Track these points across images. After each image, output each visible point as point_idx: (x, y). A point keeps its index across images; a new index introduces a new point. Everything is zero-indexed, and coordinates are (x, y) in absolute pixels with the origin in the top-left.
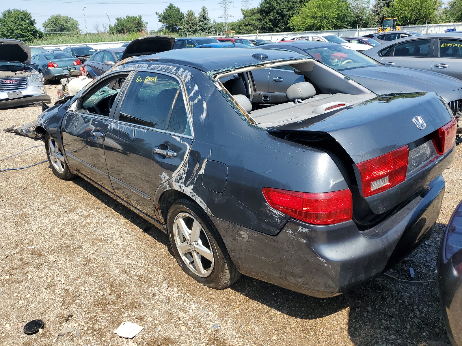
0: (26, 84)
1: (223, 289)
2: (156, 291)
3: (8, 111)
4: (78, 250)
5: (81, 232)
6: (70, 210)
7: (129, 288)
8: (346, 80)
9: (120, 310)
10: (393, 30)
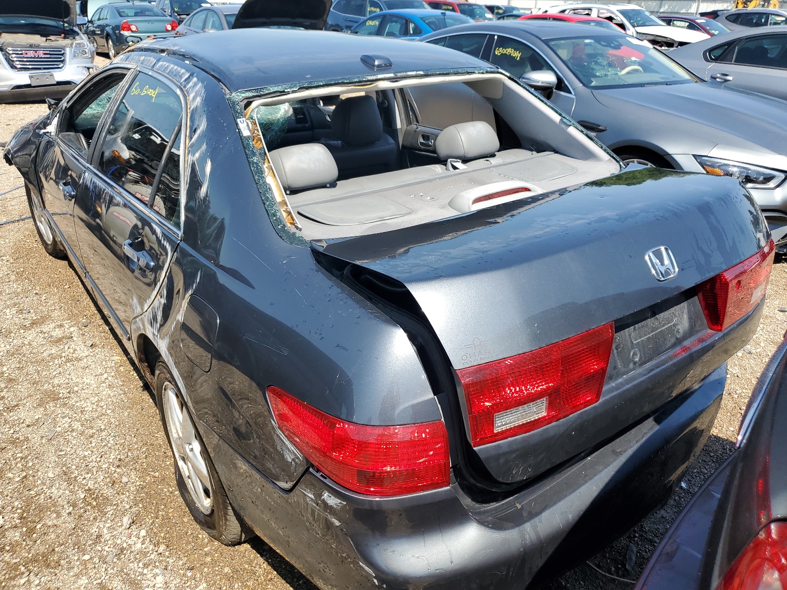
0: (62, 61)
1: (234, 546)
2: (105, 531)
3: (27, 106)
4: (5, 414)
5: (31, 374)
6: (34, 323)
7: (59, 515)
8: (563, 126)
9: (16, 569)
10: (763, 6)
